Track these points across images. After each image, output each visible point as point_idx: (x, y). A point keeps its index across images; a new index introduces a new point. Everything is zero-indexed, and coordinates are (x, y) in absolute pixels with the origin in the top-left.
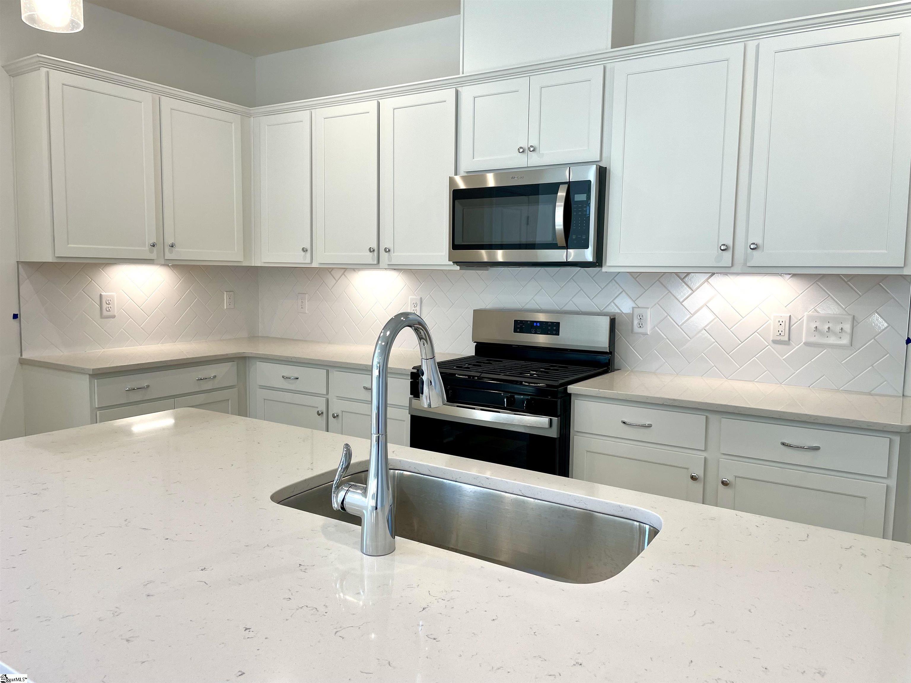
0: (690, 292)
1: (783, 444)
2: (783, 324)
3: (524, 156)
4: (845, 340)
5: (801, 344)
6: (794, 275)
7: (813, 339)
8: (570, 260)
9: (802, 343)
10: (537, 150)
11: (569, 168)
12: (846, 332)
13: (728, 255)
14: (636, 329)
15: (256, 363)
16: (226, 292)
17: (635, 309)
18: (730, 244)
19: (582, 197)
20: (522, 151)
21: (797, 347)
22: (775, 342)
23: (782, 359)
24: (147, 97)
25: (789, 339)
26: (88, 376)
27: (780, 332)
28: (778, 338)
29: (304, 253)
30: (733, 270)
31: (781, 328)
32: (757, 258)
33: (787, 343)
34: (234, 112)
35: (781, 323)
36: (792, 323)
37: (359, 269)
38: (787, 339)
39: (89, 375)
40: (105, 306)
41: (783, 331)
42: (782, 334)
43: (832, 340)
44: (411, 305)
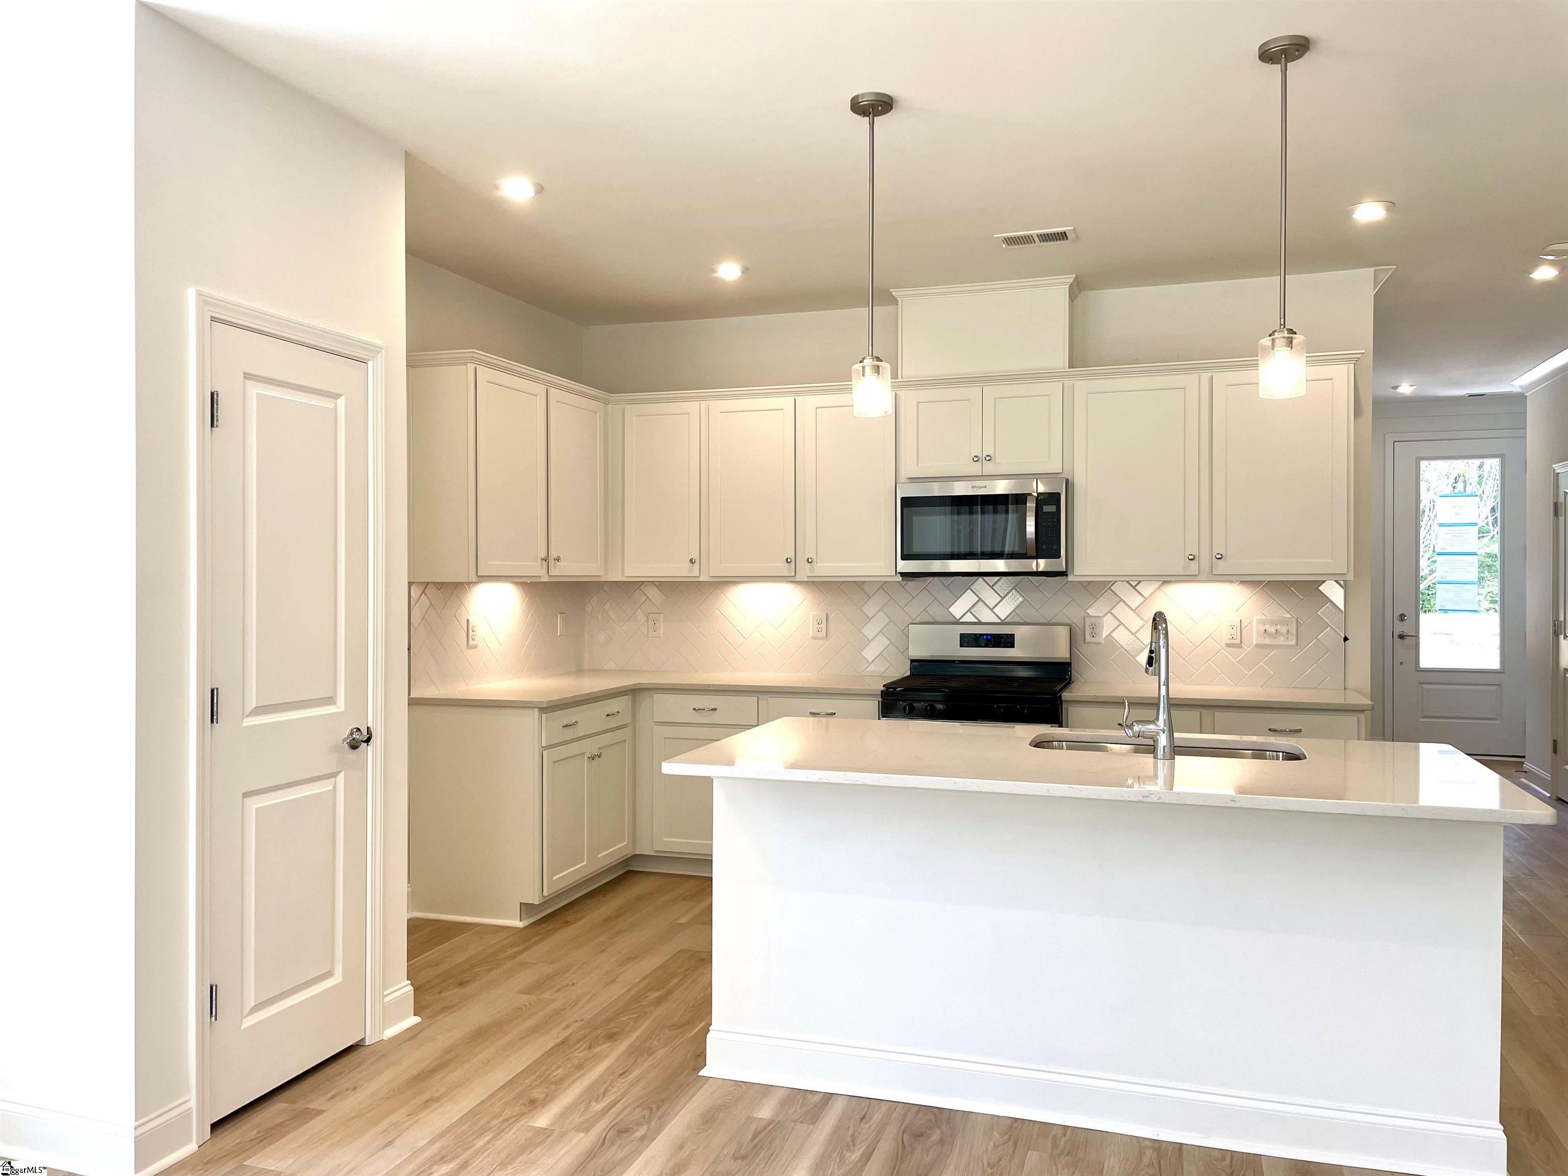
0: (1142, 599)
1: (1270, 730)
2: (1235, 628)
3: (978, 465)
4: (1293, 643)
5: (1252, 647)
6: (1242, 582)
7: (1261, 641)
8: (1040, 569)
9: (1253, 645)
10: (993, 459)
11: (1036, 480)
12: (1292, 633)
13: (1194, 564)
14: (1088, 638)
15: (653, 696)
16: (560, 613)
17: (1086, 619)
18: (1196, 553)
19: (1051, 508)
20: (976, 459)
21: (1249, 649)
22: (1228, 645)
23: (1235, 661)
24: (540, 389)
25: (1241, 643)
26: (537, 710)
27: (1233, 636)
28: (1232, 641)
29: (691, 564)
30: (1198, 578)
31: (1234, 632)
32: (1222, 567)
33: (1239, 646)
34: (595, 399)
35: (1233, 627)
36: (1243, 627)
37: (740, 582)
38: (1239, 642)
39: (539, 708)
40: (471, 633)
41: (1235, 635)
42: (1235, 637)
43: (1281, 640)
44: (813, 622)
